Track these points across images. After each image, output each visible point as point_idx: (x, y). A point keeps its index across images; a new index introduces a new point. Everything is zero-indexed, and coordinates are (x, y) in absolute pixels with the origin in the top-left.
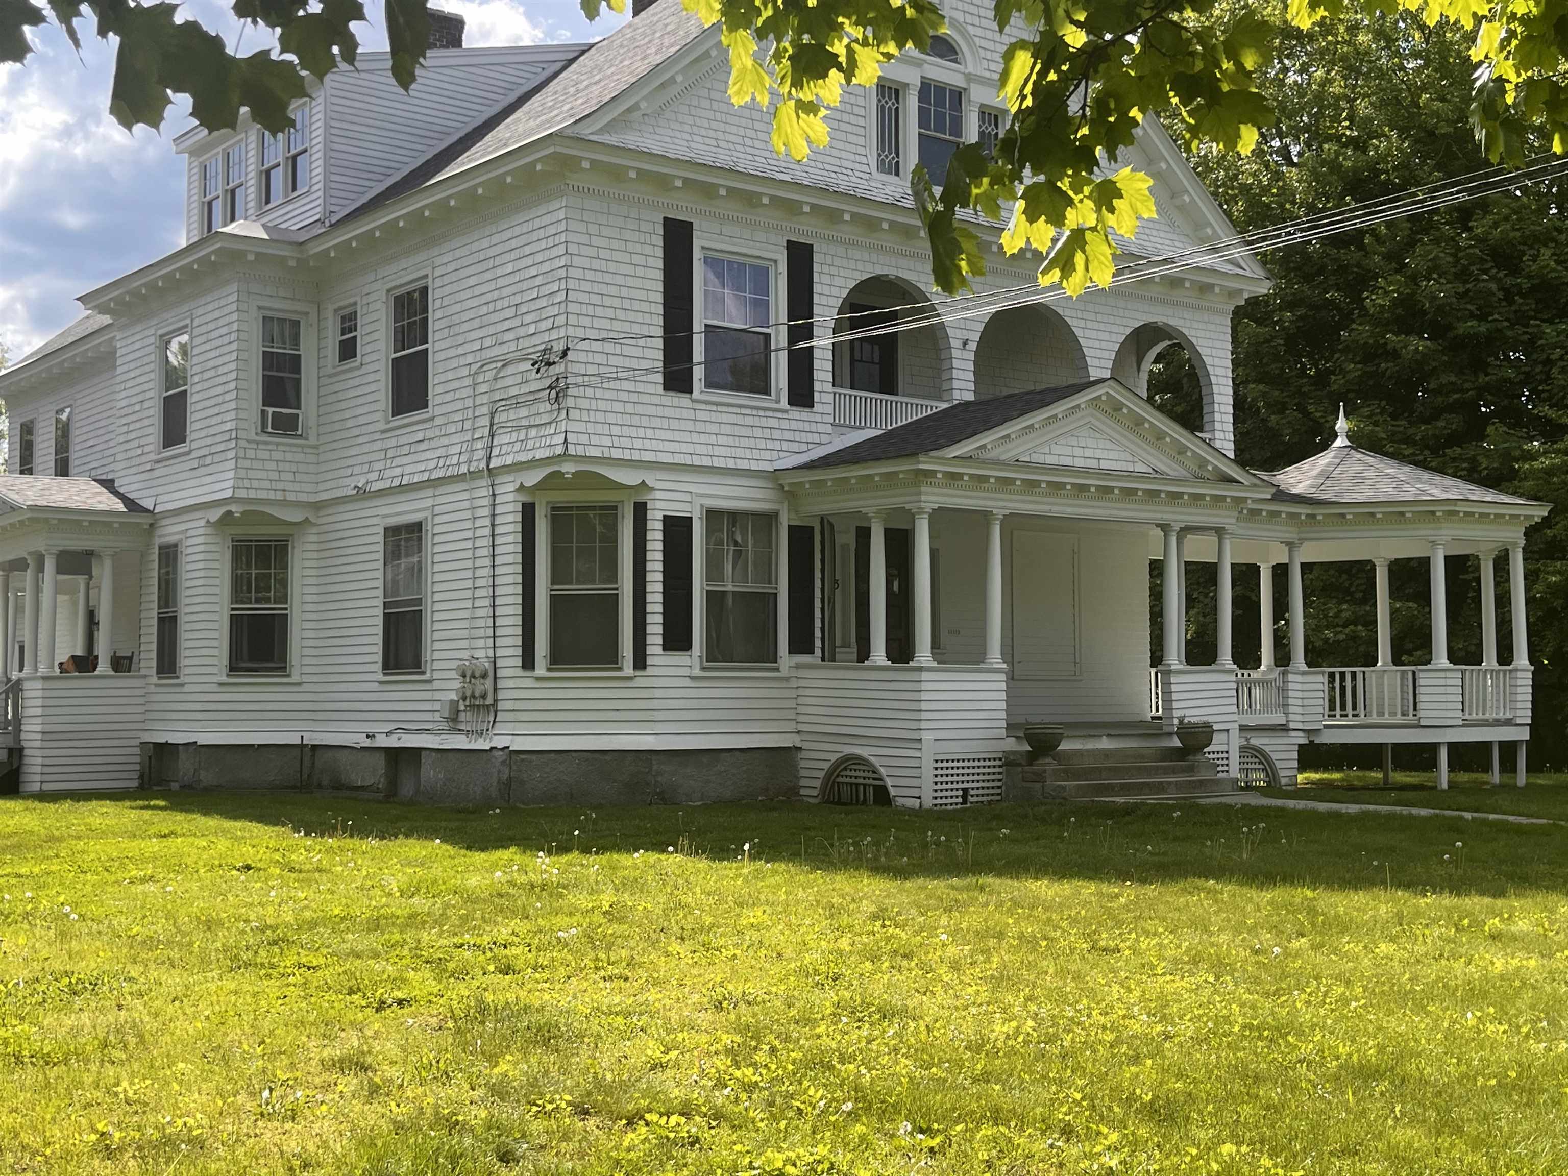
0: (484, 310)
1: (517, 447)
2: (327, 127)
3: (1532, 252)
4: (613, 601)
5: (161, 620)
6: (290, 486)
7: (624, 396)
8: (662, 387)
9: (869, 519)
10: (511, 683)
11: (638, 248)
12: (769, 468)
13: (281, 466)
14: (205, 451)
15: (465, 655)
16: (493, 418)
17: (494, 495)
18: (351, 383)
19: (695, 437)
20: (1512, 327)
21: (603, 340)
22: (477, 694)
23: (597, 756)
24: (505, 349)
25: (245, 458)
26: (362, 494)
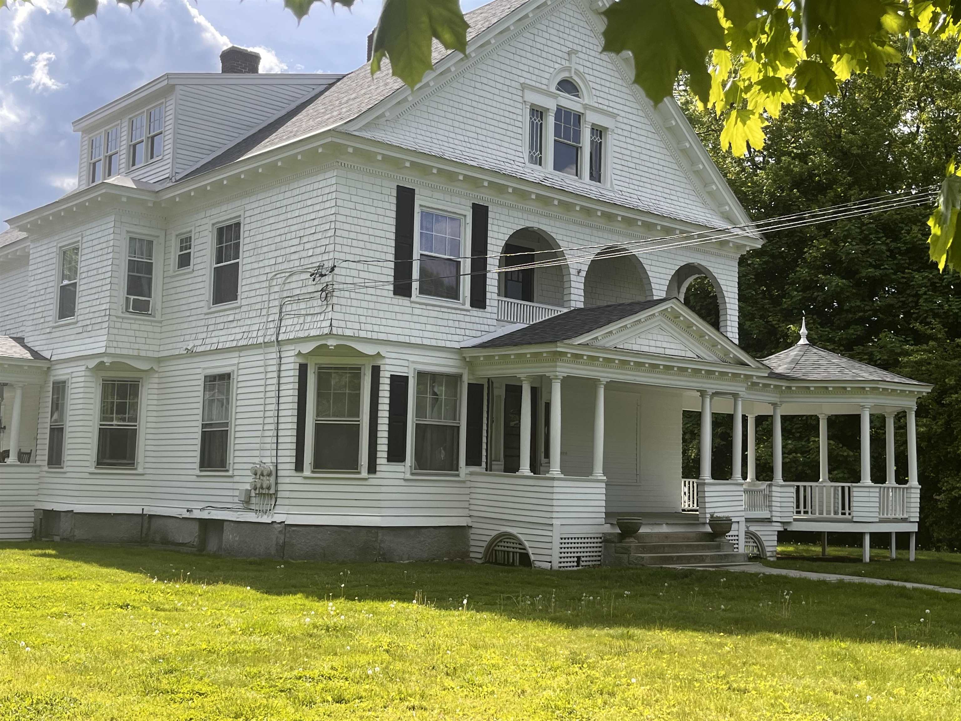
0: (278, 239)
1: (298, 328)
2: (176, 119)
3: (907, 228)
4: (356, 428)
5: (52, 430)
6: (142, 347)
7: (368, 298)
8: (392, 293)
9: (522, 381)
10: (287, 480)
11: (380, 204)
12: (457, 346)
13: (137, 333)
14: (88, 322)
15: (257, 460)
16: (281, 309)
17: (280, 358)
18: (185, 282)
19: (412, 325)
20: (895, 274)
21: (358, 262)
22: (264, 486)
23: (342, 529)
24: (291, 264)
25: (114, 328)
26: (191, 354)
